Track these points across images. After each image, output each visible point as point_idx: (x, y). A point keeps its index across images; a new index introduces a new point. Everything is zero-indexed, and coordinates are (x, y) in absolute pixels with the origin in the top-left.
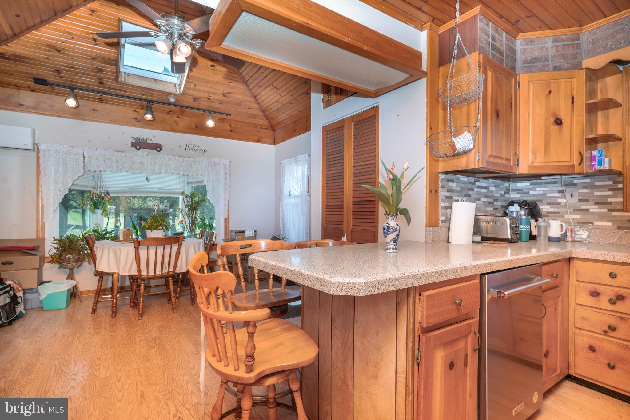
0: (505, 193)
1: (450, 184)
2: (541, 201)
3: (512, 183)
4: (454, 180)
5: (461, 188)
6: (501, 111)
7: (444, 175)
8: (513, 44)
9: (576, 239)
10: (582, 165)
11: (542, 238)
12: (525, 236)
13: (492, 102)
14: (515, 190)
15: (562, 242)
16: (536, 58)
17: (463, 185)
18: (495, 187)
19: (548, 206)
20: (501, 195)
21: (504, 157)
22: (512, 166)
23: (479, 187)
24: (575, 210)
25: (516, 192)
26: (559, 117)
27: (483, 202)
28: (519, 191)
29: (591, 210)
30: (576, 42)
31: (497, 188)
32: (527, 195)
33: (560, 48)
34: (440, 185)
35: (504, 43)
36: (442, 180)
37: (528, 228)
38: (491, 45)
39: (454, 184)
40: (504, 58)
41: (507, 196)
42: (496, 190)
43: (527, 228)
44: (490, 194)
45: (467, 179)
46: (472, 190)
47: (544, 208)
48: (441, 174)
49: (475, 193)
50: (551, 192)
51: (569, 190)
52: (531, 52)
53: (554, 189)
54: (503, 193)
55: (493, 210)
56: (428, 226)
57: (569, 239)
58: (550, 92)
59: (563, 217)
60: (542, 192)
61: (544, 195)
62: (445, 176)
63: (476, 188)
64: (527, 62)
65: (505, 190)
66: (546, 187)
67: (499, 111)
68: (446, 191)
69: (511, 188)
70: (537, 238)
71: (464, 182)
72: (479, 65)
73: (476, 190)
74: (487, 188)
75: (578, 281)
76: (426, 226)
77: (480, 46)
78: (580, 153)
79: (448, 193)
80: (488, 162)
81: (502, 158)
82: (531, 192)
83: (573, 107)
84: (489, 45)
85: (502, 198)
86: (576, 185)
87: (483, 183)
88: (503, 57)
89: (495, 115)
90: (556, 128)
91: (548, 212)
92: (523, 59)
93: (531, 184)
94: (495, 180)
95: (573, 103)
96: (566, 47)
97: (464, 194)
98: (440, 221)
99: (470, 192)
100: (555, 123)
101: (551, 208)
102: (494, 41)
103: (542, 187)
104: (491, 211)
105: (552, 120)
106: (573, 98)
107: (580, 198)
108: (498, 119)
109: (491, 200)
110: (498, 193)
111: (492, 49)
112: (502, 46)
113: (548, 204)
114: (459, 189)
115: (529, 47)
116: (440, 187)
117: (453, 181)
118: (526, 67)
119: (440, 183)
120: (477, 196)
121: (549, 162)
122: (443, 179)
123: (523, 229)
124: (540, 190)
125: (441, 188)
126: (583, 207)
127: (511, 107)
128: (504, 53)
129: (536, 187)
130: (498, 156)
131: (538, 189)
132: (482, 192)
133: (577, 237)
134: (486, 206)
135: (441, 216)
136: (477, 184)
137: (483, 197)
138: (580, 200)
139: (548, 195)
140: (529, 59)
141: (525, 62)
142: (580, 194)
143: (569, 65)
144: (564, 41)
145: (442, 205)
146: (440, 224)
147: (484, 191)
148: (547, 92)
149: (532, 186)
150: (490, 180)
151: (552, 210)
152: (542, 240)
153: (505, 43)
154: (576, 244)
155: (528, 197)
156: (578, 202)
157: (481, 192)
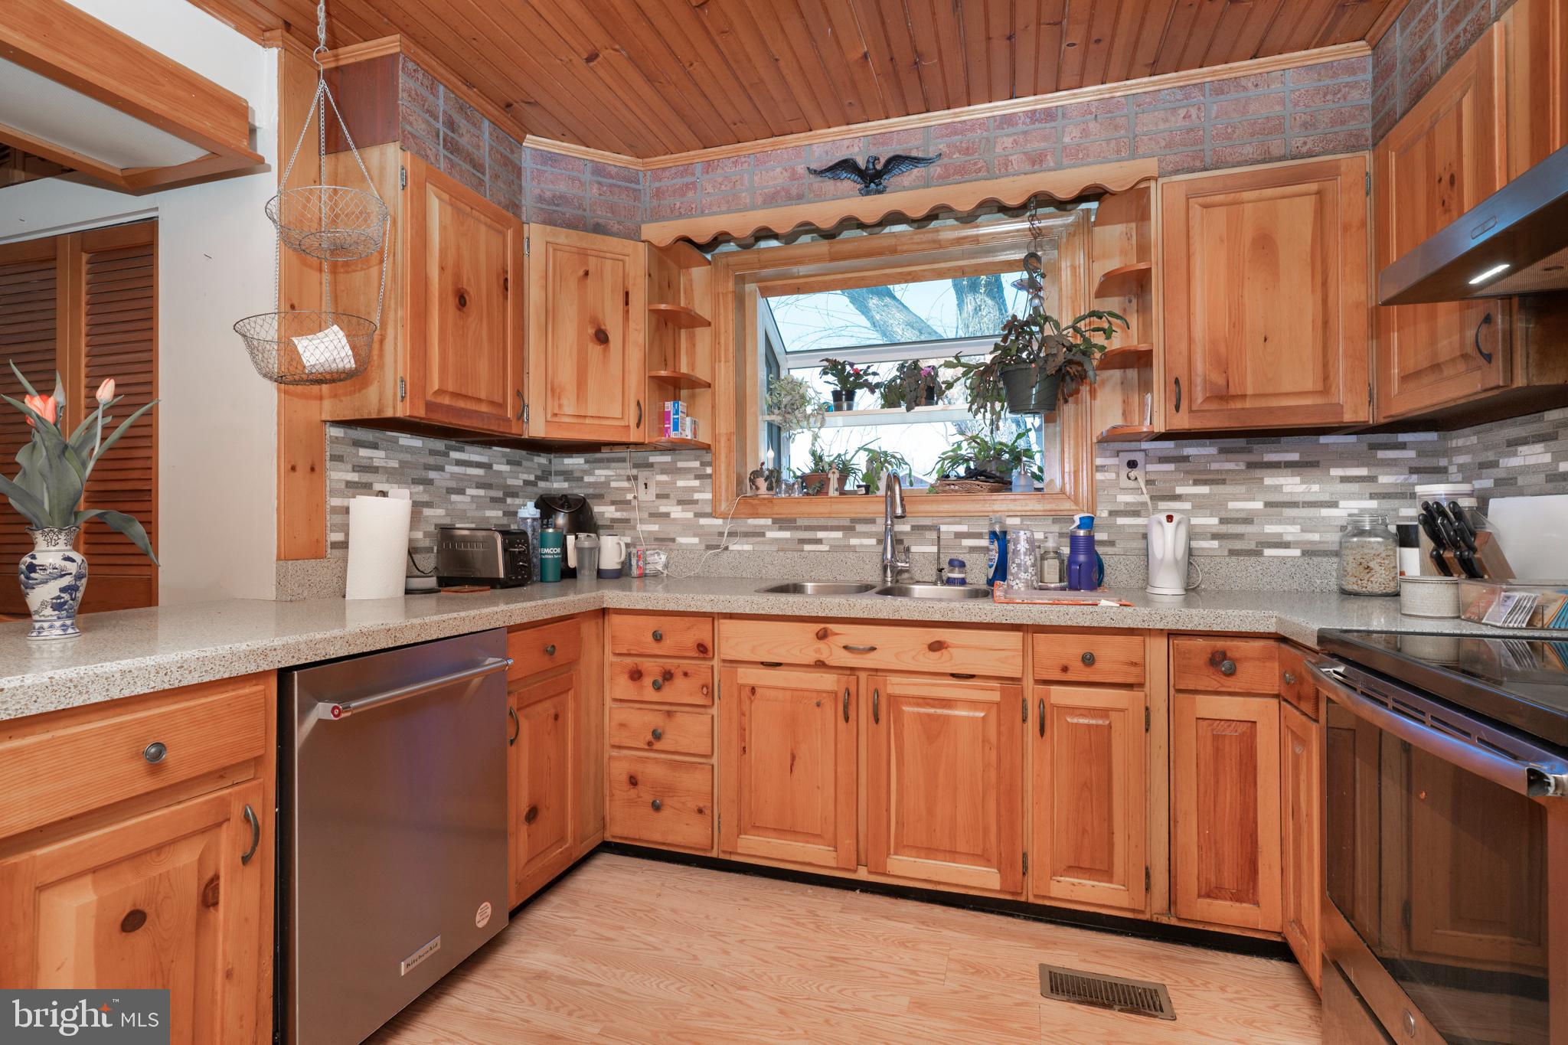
0: (538, 478)
1: (364, 452)
2: (599, 497)
3: (555, 457)
4: (377, 444)
5: (401, 462)
6: (472, 293)
7: (342, 430)
8: (512, 152)
9: (647, 572)
10: (642, 426)
11: (586, 572)
12: (551, 572)
13: (442, 269)
14: (559, 473)
15: (623, 580)
16: (561, 197)
17: (407, 457)
18: (509, 463)
19: (612, 508)
20: (527, 483)
21: (483, 396)
22: (509, 420)
23: (459, 463)
24: (652, 515)
25: (562, 478)
26: (603, 327)
27: (472, 496)
28: (567, 475)
29: (673, 516)
30: (633, 185)
31: (515, 468)
32: (580, 484)
33: (605, 188)
34: (328, 454)
35: (487, 144)
36: (336, 440)
37: (557, 554)
38: (444, 140)
39: (381, 454)
40: (487, 178)
41: (542, 484)
42: (511, 471)
43: (553, 554)
44: (494, 481)
45: (421, 442)
46: (441, 469)
47: (605, 511)
48: (331, 426)
49: (448, 476)
50: (619, 478)
51: (643, 475)
52: (552, 183)
53: (622, 472)
54: (532, 478)
55: (504, 515)
56: (283, 557)
57: (635, 572)
58: (587, 273)
59: (634, 528)
60: (603, 479)
61: (607, 484)
62: (345, 433)
63: (452, 465)
64: (545, 200)
65: (539, 473)
66: (608, 468)
67: (468, 293)
68: (351, 469)
69: (553, 468)
70: (578, 575)
71: (408, 449)
72: (402, 174)
73: (451, 469)
74: (487, 466)
75: (615, 654)
76: (279, 558)
77: (403, 132)
78: (638, 403)
79: (356, 474)
80: (430, 406)
81: (479, 400)
82: (587, 479)
83: (628, 311)
84: (438, 136)
85: (530, 489)
86: (651, 465)
87: (474, 454)
88: (483, 173)
89: (452, 301)
90: (595, 350)
91: (613, 520)
92: (537, 191)
93: (587, 462)
94: (508, 450)
95: (627, 303)
96: (616, 190)
97: (413, 479)
98: (329, 543)
99: (432, 475)
100: (595, 339)
101: (616, 511)
102: (453, 132)
103: (603, 469)
104: (498, 518)
105: (591, 331)
106: (627, 294)
107: (658, 492)
108: (465, 309)
109: (500, 494)
110: (517, 478)
111: (445, 146)
112: (479, 149)
113: (613, 503)
114: (397, 466)
115: (548, 168)
116: (328, 458)
117: (374, 446)
118: (542, 209)
119: (328, 449)
120: (453, 484)
121: (585, 417)
122: (337, 438)
123: (546, 556)
124: (601, 474)
125: (331, 460)
126: (663, 509)
127: (507, 289)
128: (487, 166)
129: (594, 469)
130: (463, 392)
131: (597, 472)
132: (469, 475)
133: (648, 567)
134: (480, 507)
135: (331, 531)
136: (455, 455)
137: (474, 485)
138: (658, 496)
139: (613, 484)
140: (548, 194)
141: (541, 199)
142: (658, 483)
143: (621, 227)
144: (612, 177)
145: (333, 504)
146: (329, 551)
147: (480, 472)
148: (581, 273)
149: (587, 466)
150: (495, 448)
151: (618, 515)
152: (586, 577)
153: (490, 145)
154: (648, 582)
155: (581, 487)
156: (654, 499)
157: (465, 474)
